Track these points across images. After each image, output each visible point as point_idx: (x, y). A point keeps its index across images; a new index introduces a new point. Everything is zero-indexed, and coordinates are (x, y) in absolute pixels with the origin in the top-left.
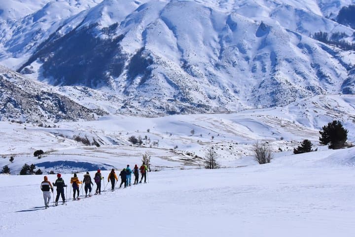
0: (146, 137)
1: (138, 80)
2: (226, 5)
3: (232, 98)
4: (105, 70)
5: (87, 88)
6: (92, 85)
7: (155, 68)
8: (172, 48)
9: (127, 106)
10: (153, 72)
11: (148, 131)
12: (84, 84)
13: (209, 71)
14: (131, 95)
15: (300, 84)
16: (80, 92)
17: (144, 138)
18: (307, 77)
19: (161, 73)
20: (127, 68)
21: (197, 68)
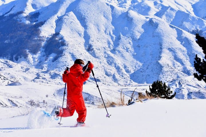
0: (44, 101)
1: (51, 57)
2: (125, 5)
3: (124, 76)
4: (26, 49)
5: (8, 61)
6: (14, 59)
7: (65, 49)
8: (80, 35)
9: (40, 77)
10: (64, 52)
11: (47, 96)
12: (8, 58)
13: (107, 54)
14: (45, 69)
15: (179, 68)
16: (3, 64)
17: (42, 101)
18: (184, 63)
19: (70, 53)
20: (43, 48)
21: (99, 51)
